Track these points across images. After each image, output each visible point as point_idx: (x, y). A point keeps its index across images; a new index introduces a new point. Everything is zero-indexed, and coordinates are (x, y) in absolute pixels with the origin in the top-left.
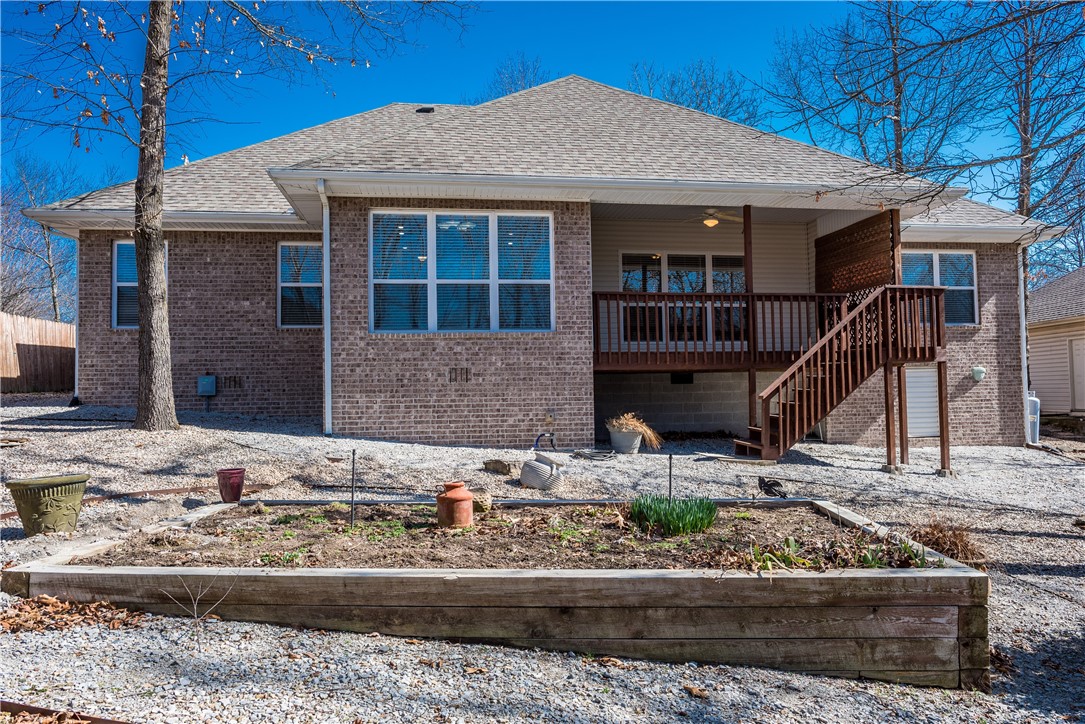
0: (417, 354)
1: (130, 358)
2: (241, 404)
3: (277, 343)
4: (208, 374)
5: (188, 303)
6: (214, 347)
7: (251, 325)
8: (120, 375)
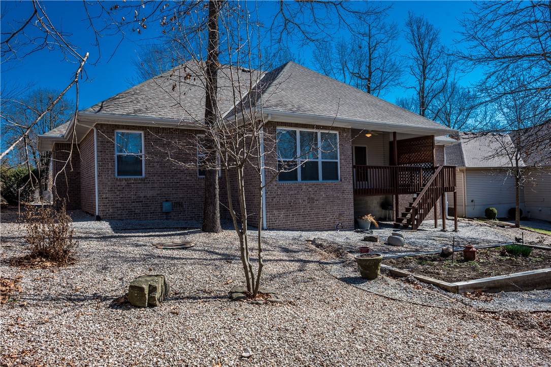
0: (296, 192)
1: (126, 194)
2: (182, 215)
3: (198, 184)
4: (167, 201)
5: (155, 164)
6: (169, 187)
7: (186, 176)
8: (122, 203)
